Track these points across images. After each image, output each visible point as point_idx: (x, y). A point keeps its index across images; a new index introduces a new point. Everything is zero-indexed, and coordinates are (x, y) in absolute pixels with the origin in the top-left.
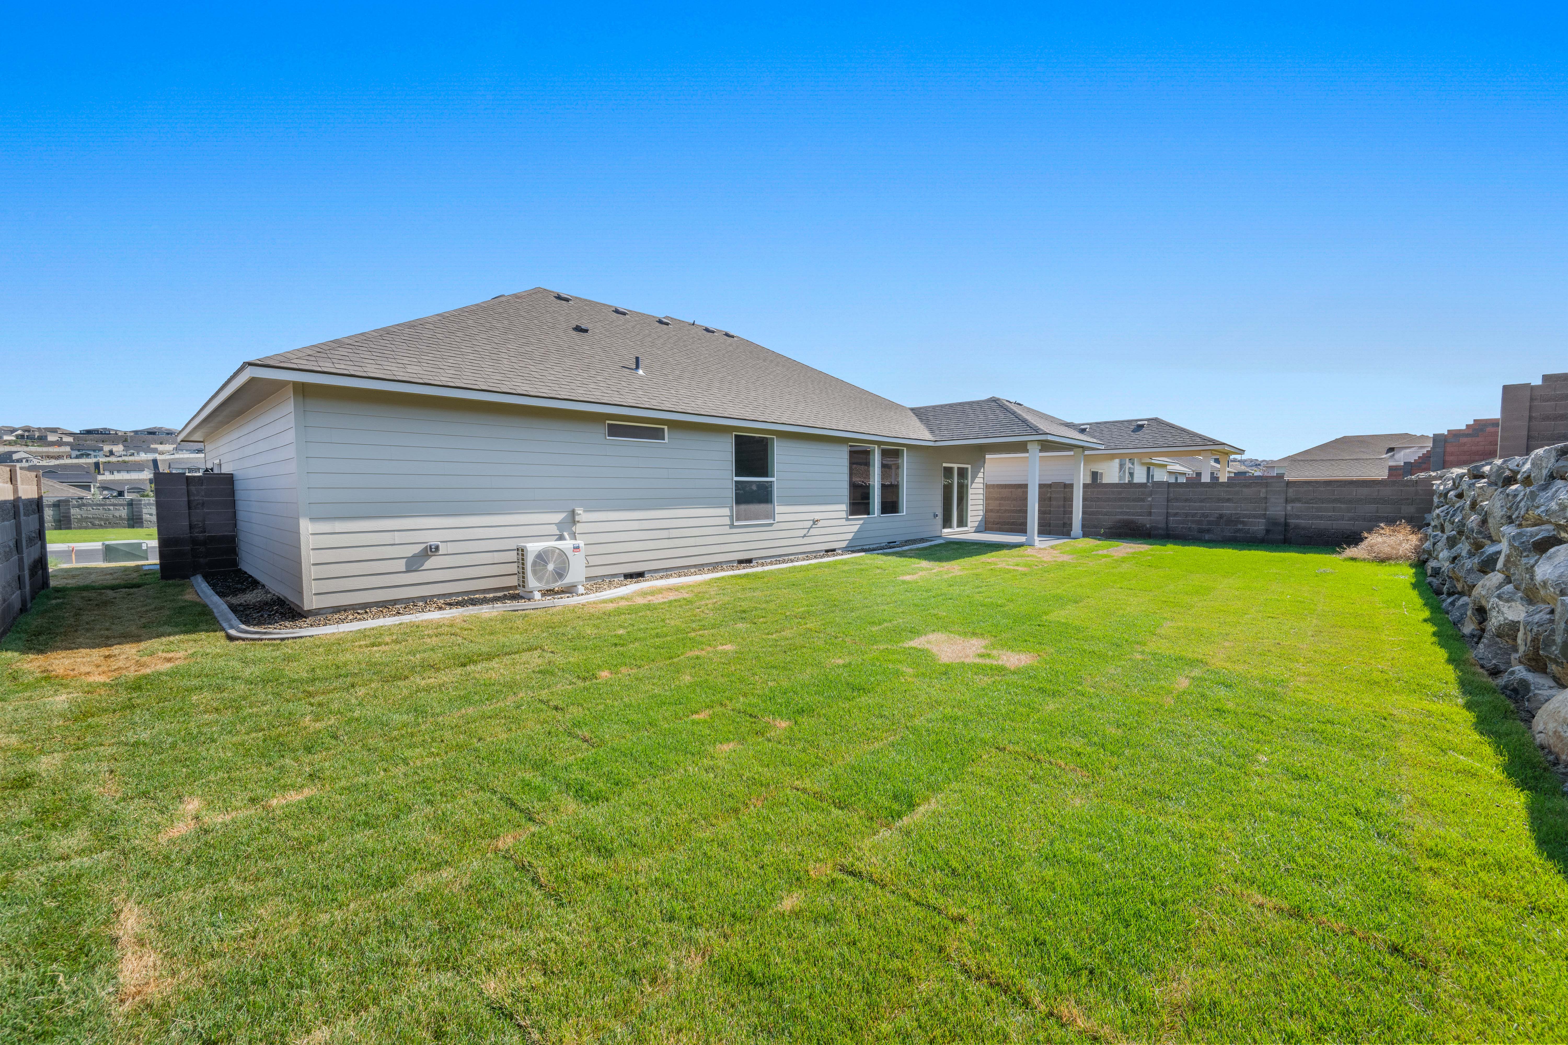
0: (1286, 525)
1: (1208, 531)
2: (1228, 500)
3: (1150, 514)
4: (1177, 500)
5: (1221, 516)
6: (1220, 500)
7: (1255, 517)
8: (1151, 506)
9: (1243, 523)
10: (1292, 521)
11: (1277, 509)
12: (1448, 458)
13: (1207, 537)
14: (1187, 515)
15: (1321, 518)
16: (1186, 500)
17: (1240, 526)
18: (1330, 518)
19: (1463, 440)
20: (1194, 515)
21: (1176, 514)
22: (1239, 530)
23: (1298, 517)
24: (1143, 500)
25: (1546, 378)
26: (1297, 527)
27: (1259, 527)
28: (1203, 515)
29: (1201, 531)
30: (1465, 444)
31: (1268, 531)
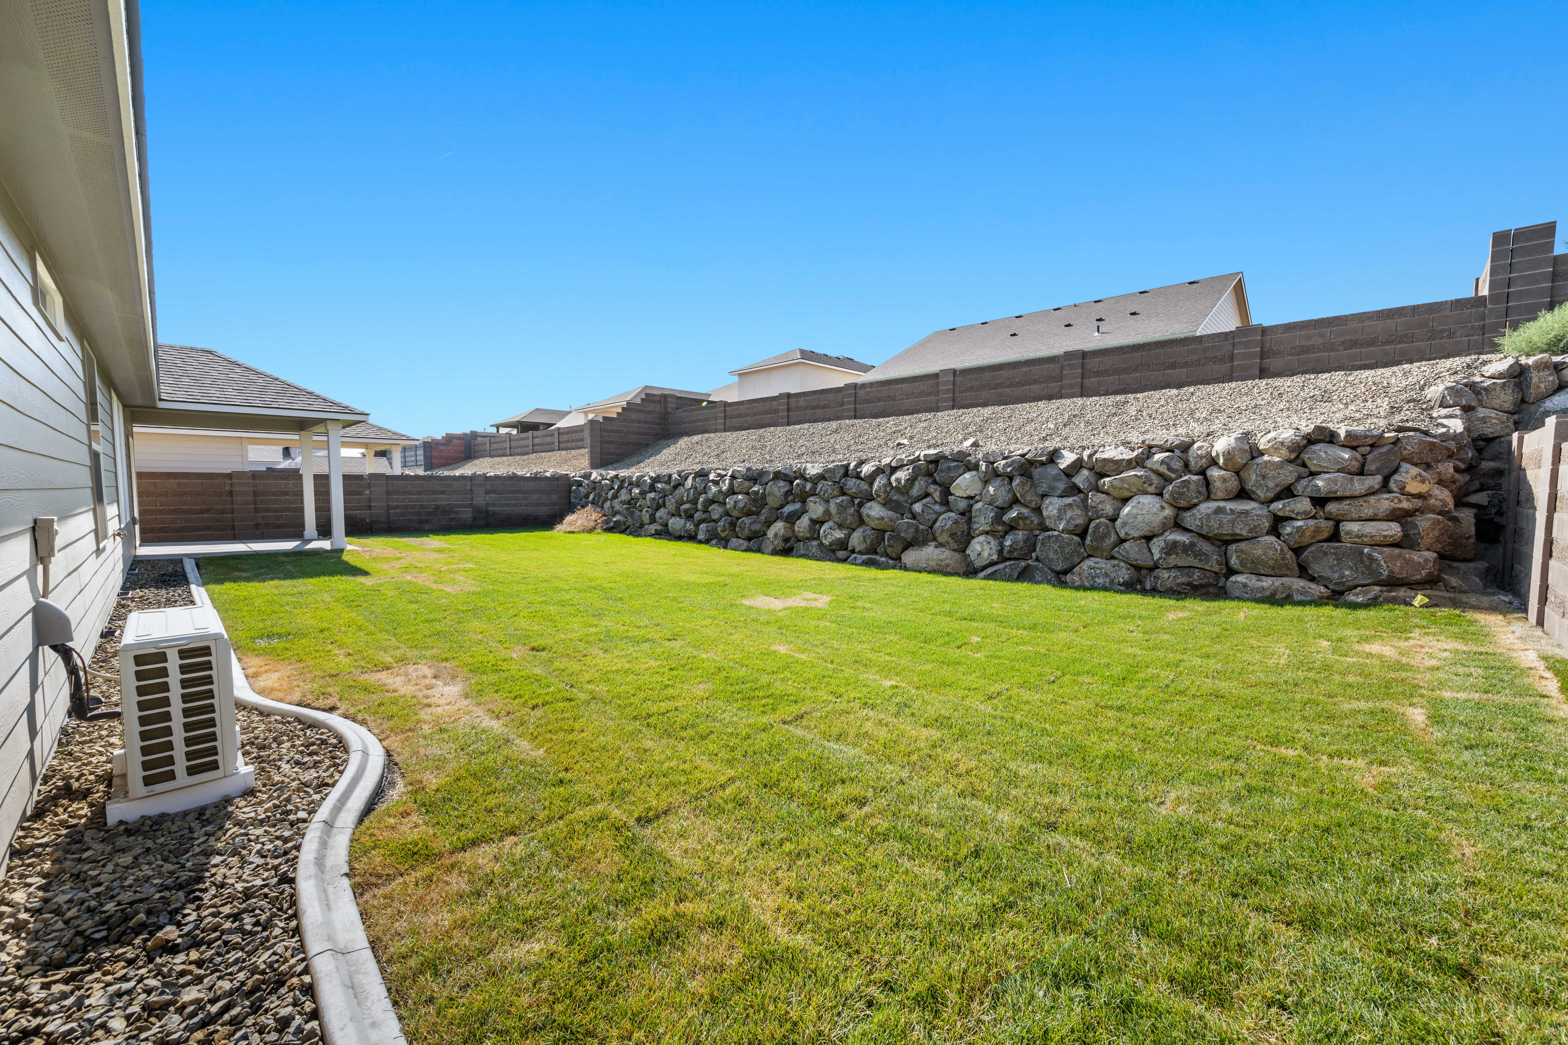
0: (487, 512)
1: (427, 521)
2: (442, 492)
3: (370, 508)
4: (397, 492)
5: (437, 507)
6: (435, 492)
7: (464, 506)
8: (370, 500)
9: (456, 513)
10: (491, 509)
11: (480, 499)
12: (434, 461)
13: (426, 527)
14: (406, 507)
15: (508, 505)
16: (405, 493)
17: (453, 516)
18: (514, 505)
19: (442, 448)
20: (413, 507)
21: (396, 507)
22: (453, 519)
23: (494, 505)
24: (360, 493)
25: (605, 418)
26: (494, 513)
27: (467, 515)
28: (422, 507)
29: (420, 522)
30: (442, 451)
31: (475, 518)
